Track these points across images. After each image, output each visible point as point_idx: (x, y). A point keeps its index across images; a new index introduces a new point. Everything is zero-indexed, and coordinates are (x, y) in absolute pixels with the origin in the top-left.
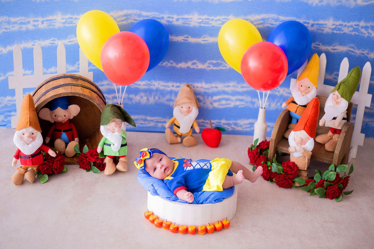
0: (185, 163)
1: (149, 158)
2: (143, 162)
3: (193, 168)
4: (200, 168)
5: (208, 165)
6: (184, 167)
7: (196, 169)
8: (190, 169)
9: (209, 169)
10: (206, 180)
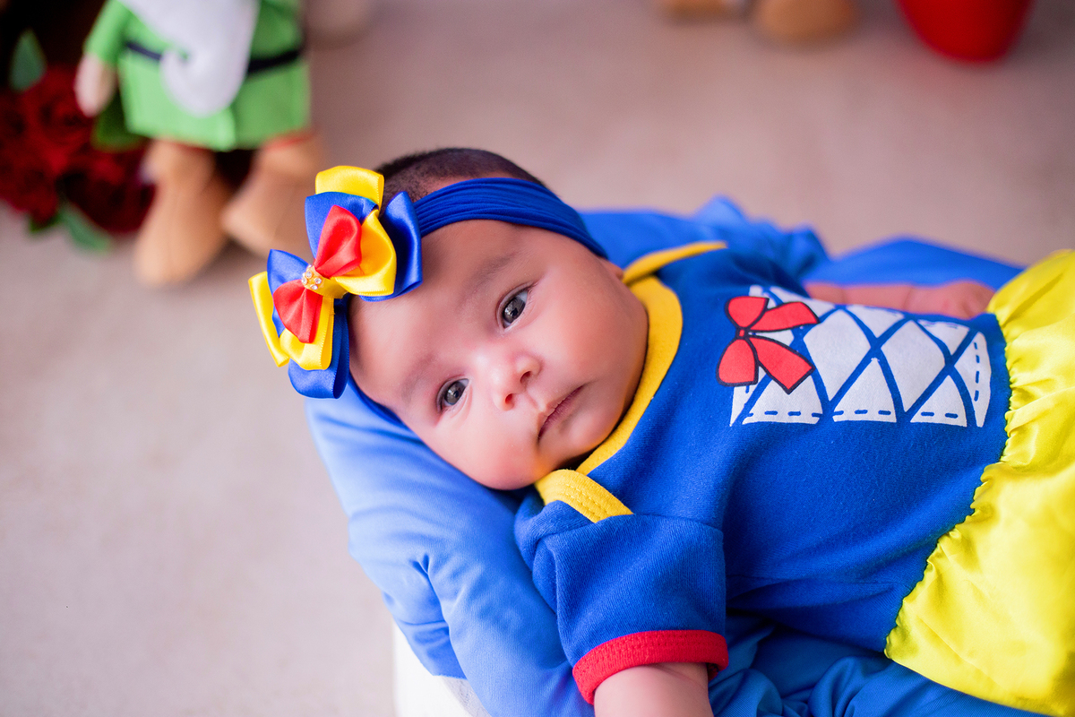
0: (747, 334)
1: (392, 292)
2: (329, 323)
3: (820, 411)
4: (892, 418)
5: (978, 373)
6: (725, 385)
7: (849, 423)
8: (791, 414)
9: (980, 422)
10: (936, 546)
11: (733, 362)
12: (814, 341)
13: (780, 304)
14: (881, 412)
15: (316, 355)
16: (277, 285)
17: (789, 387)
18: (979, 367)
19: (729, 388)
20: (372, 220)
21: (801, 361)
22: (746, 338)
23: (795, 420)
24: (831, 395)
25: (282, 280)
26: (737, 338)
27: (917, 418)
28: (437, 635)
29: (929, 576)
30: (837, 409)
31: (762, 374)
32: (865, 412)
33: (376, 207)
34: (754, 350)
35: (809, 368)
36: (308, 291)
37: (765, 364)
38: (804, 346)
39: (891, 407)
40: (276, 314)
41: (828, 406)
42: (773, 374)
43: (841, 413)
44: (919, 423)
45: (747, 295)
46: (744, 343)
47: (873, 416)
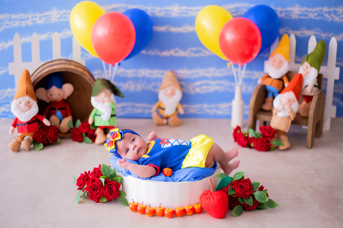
1: (120, 139)
2: (114, 144)
4: (179, 145)
5: (188, 142)
9: (189, 145)
10: (186, 156)
19: (161, 145)
21: (168, 142)
23: (168, 147)
32: (176, 144)
34: (163, 142)
36: (111, 141)
43: (173, 145)
44: (182, 145)
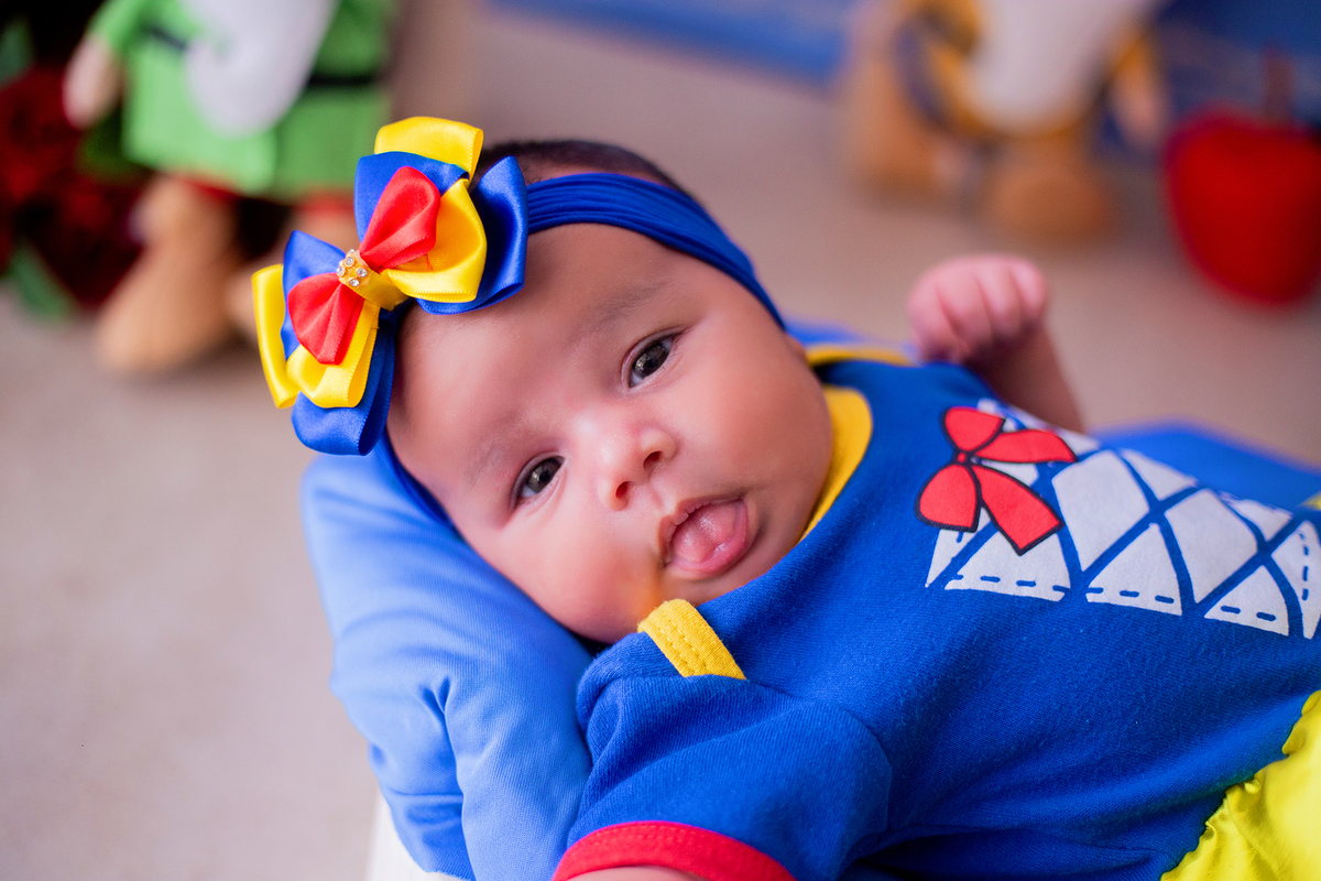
0: (969, 461)
1: (473, 298)
2: (368, 339)
3: (1066, 583)
4: (1175, 609)
5: (1306, 569)
6: (928, 522)
7: (1109, 607)
8: (1021, 583)
9: (1309, 632)
10: (1221, 803)
11: (943, 494)
12: (1066, 484)
13: (1022, 429)
14: (1159, 598)
15: (341, 384)
16: (296, 283)
17: (1022, 545)
18: (1307, 561)
19: (933, 528)
20: (457, 193)
21: (1045, 511)
22: (967, 465)
23: (1026, 592)
24: (1085, 562)
25: (304, 274)
26: (953, 462)
27: (1214, 613)
28: (442, 814)
29: (1206, 846)
30: (1093, 584)
31: (984, 519)
32: (1135, 594)
33: (465, 175)
34: (977, 483)
35: (1054, 523)
36: (344, 287)
37: (990, 507)
38: (1051, 490)
39: (1174, 593)
40: (289, 325)
41: (1081, 578)
42: (1001, 522)
43: (1099, 591)
44: (1218, 622)
45: (974, 408)
46: (962, 473)
47: (1147, 602)
